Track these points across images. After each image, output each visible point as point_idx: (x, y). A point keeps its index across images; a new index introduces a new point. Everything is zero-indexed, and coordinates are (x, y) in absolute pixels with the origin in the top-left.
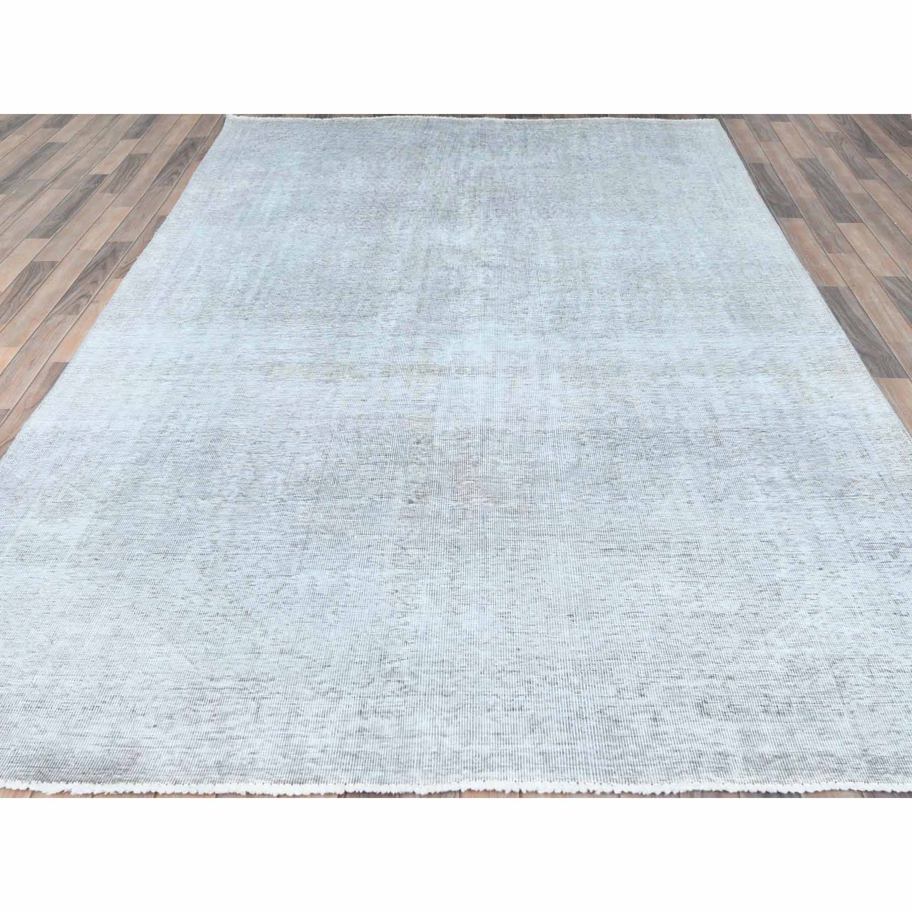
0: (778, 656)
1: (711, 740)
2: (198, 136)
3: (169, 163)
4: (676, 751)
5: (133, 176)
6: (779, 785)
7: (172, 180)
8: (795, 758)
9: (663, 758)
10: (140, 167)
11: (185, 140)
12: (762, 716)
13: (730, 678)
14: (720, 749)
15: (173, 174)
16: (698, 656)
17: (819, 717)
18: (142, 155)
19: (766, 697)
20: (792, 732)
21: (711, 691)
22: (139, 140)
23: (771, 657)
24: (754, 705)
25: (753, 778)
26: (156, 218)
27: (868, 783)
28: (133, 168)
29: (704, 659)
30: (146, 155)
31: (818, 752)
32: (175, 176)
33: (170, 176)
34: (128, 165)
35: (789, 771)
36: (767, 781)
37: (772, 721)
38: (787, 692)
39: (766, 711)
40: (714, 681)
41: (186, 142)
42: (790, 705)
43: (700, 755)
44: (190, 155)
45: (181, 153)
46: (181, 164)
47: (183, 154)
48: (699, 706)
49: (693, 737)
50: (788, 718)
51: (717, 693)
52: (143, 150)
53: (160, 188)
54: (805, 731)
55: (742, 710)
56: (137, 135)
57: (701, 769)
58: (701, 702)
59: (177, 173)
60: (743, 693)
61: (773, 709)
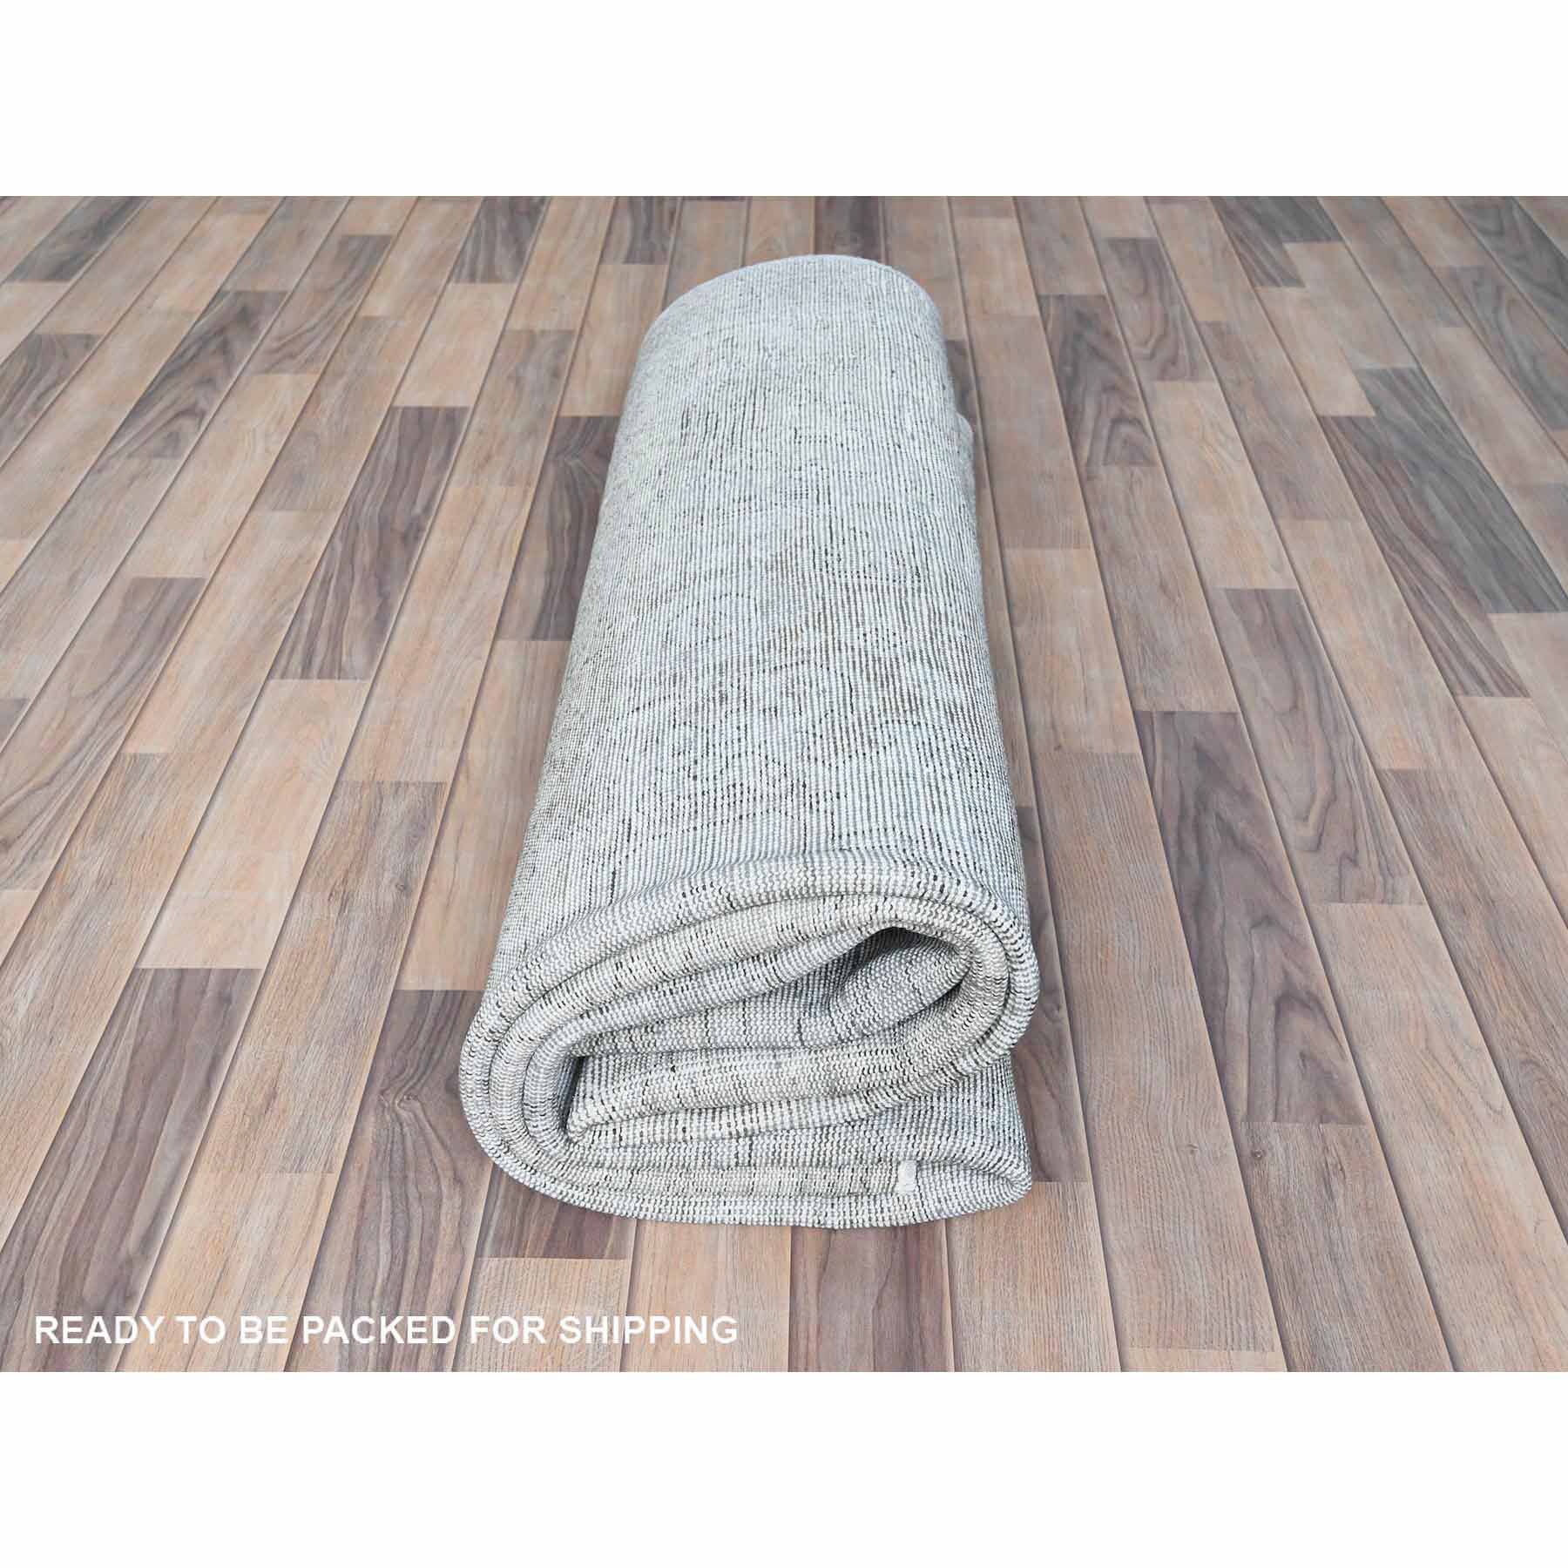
2: (261, 287)
3: (169, 374)
5: (41, 414)
7: (174, 440)
10: (67, 377)
11: (219, 295)
15: (177, 416)
18: (79, 337)
22: (69, 285)
26: (120, 588)
28: (42, 386)
30: (88, 340)
32: (187, 424)
33: (169, 422)
34: (27, 372)
41: (223, 304)
44: (237, 346)
45: (204, 341)
46: (208, 381)
47: (212, 346)
52: (78, 324)
53: (134, 465)
56: (60, 272)
59: (193, 412)
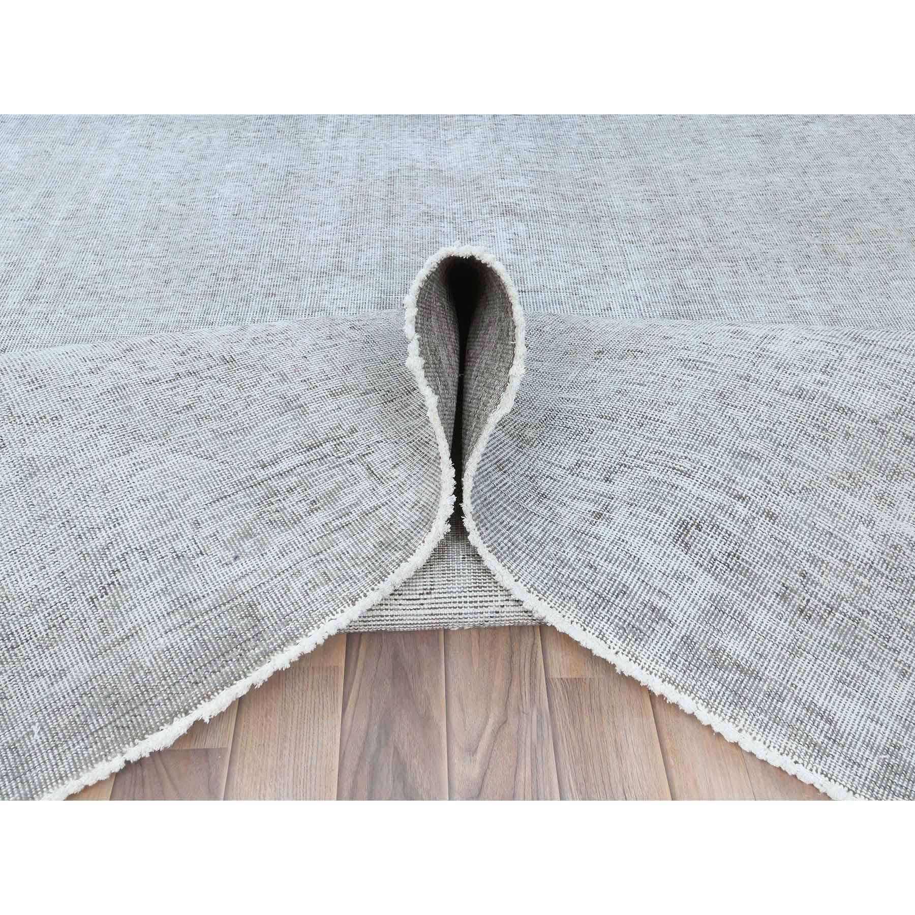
0: (881, 527)
1: (657, 583)
4: (591, 567)
6: (702, 708)
8: (765, 688)
9: (564, 563)
12: (770, 599)
13: (771, 516)
14: (660, 603)
16: (745, 455)
17: (864, 657)
19: (804, 577)
20: (795, 651)
21: (720, 516)
23: (870, 522)
24: (772, 577)
25: (671, 673)
27: (854, 793)
29: (753, 466)
31: (812, 702)
35: (738, 699)
36: (691, 691)
37: (780, 616)
38: (846, 589)
39: (783, 597)
40: (739, 507)
42: (831, 610)
43: (623, 592)
48: (684, 526)
49: (634, 561)
50: (810, 628)
51: (728, 524)
54: (818, 662)
55: (745, 572)
57: (604, 613)
58: (692, 522)
60: (770, 549)
61: (797, 601)
